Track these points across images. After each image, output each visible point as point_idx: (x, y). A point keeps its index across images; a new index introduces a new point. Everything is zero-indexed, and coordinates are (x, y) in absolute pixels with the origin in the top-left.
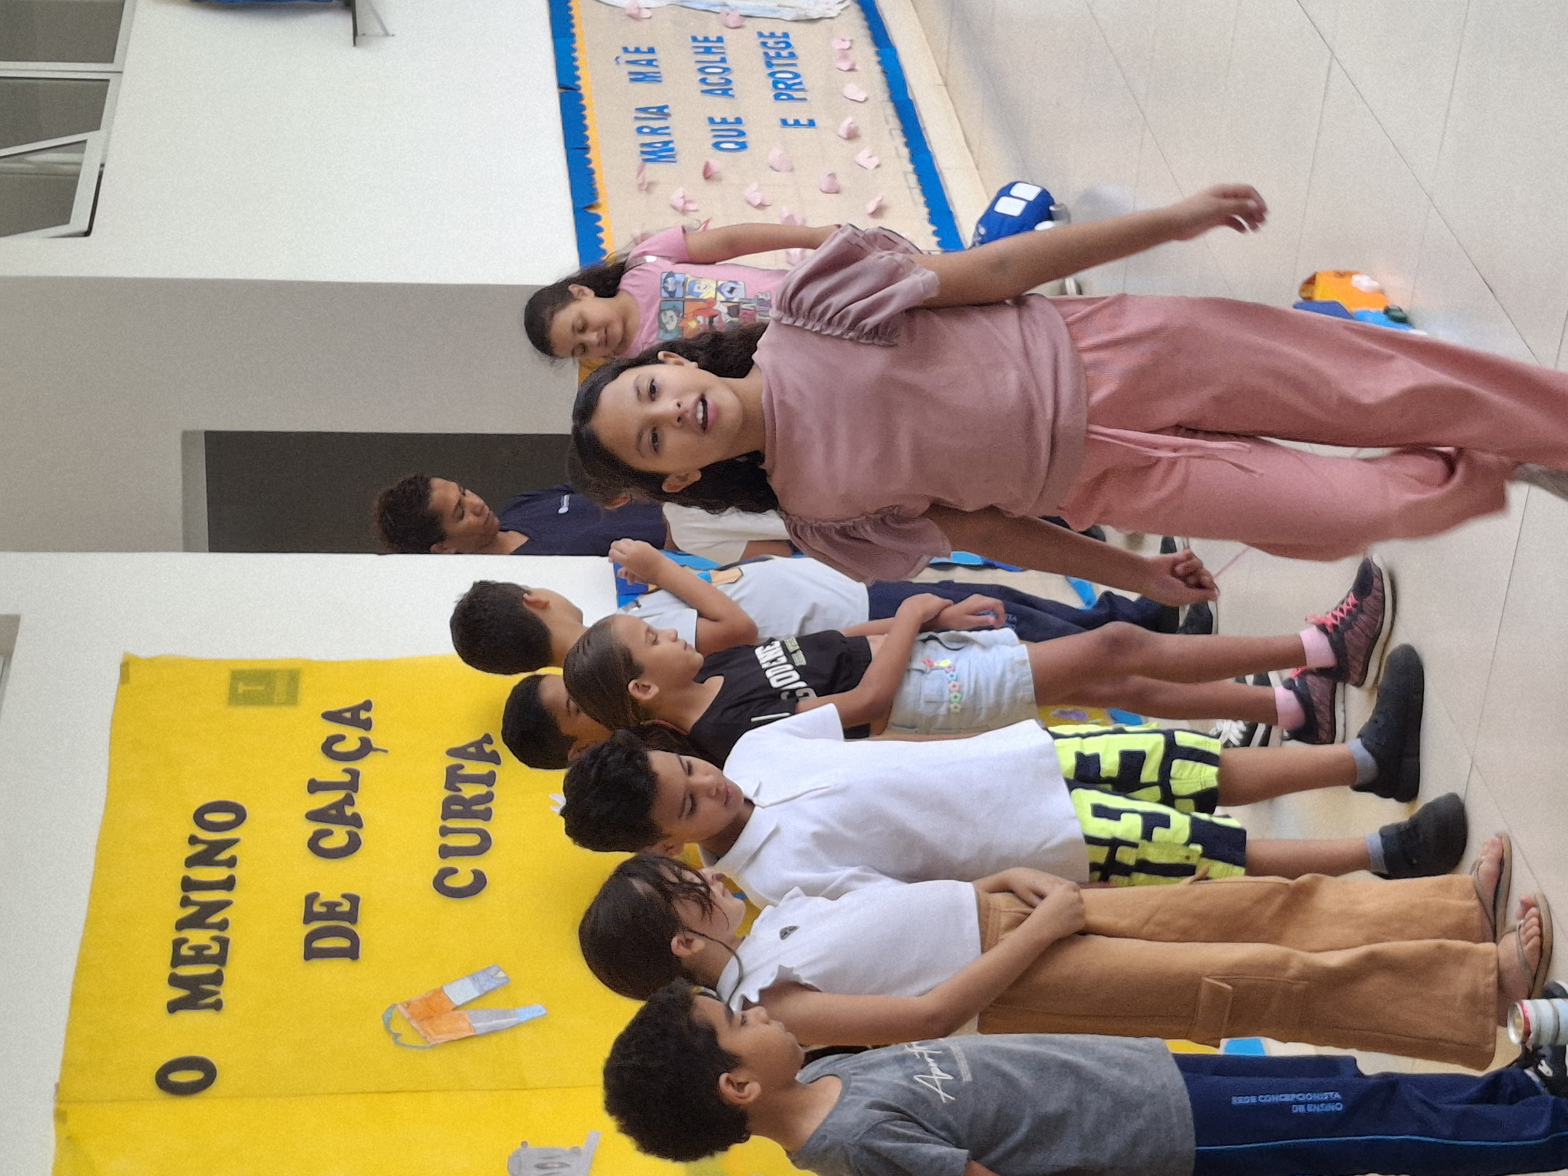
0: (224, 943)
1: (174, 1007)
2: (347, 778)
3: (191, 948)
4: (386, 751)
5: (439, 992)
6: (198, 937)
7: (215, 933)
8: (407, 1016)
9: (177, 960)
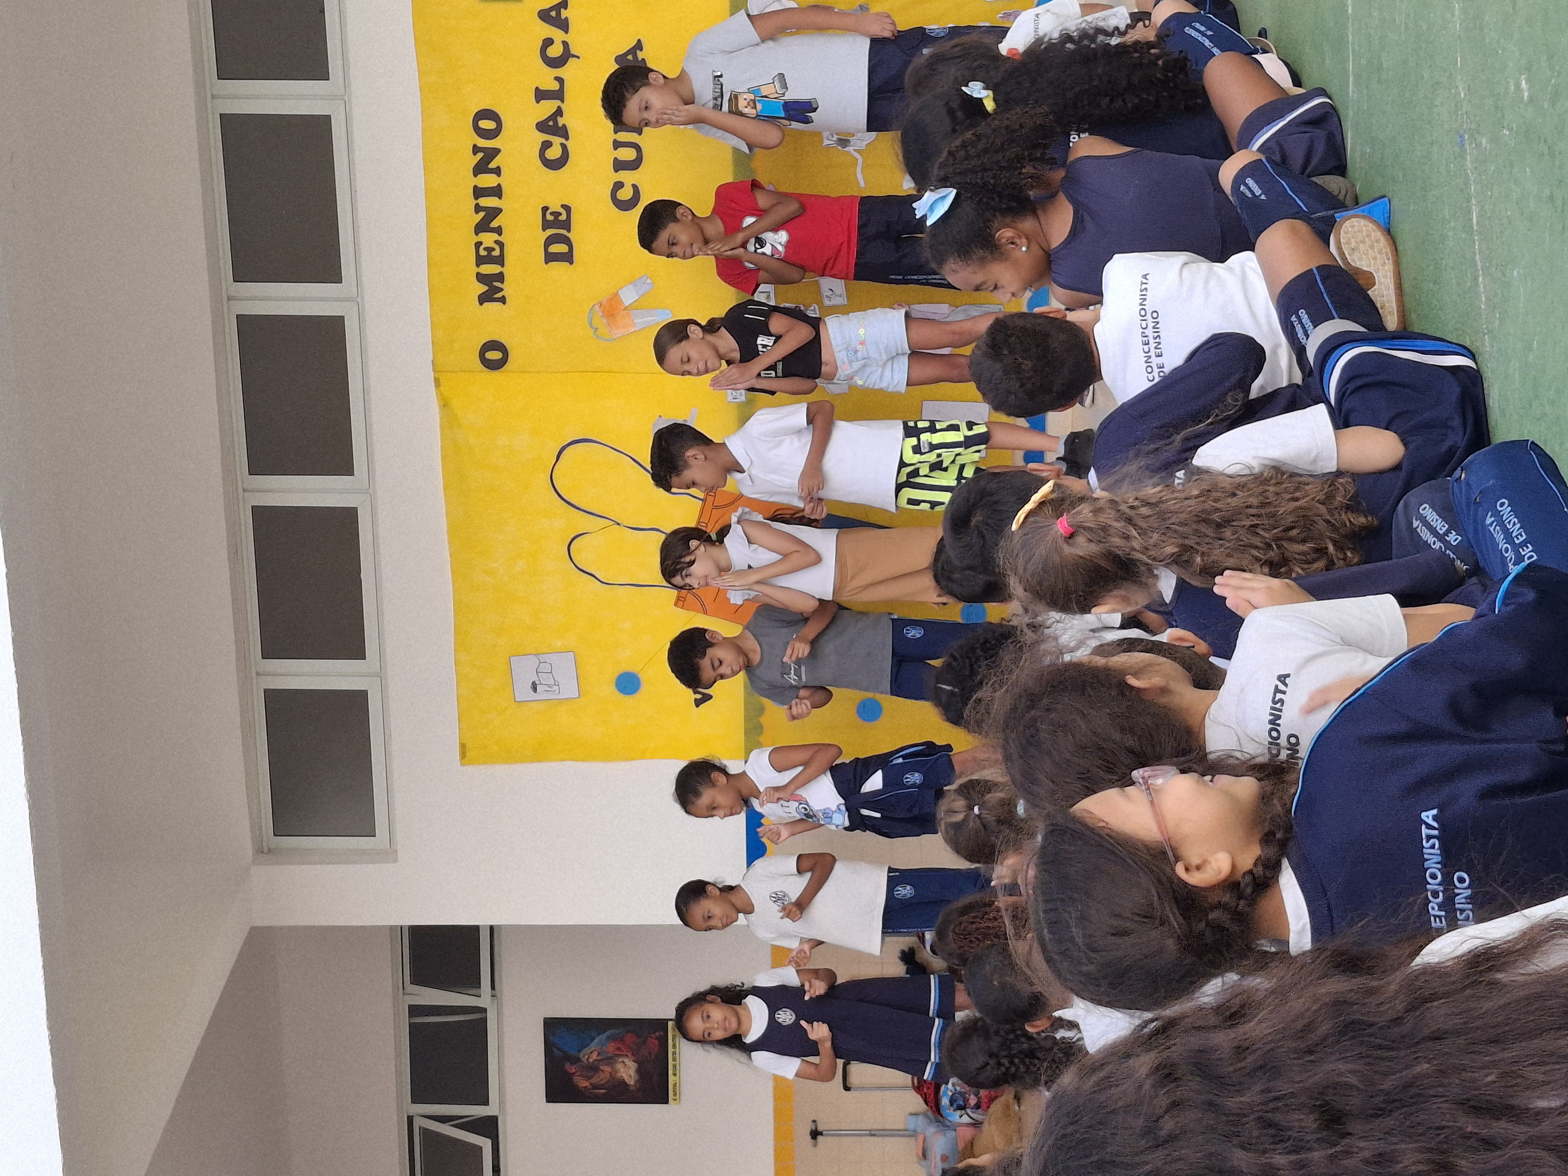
0: (501, 245)
1: (483, 299)
2: (555, 86)
3: (485, 249)
4: (578, 57)
5: (617, 294)
6: (488, 239)
7: (495, 236)
8: (601, 314)
9: (480, 261)
